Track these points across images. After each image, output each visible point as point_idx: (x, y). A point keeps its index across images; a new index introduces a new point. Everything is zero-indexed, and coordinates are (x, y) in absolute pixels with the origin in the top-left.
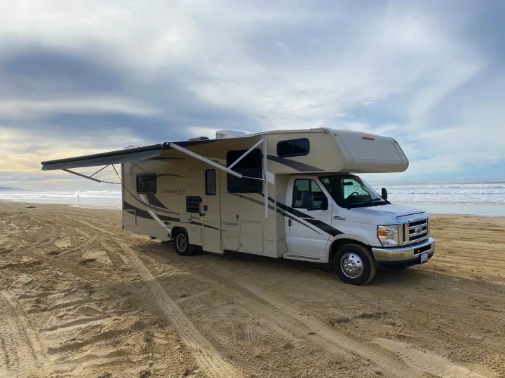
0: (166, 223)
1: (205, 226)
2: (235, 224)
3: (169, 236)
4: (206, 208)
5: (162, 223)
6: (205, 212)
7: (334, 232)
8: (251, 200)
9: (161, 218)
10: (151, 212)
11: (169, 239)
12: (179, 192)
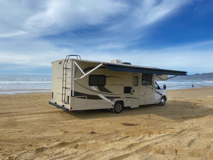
0: (112, 100)
1: (133, 98)
2: (143, 96)
3: (113, 106)
4: (134, 91)
5: (109, 101)
6: (133, 93)
7: (161, 94)
8: (149, 87)
9: (108, 98)
10: (101, 96)
11: (113, 107)
12: (121, 85)
